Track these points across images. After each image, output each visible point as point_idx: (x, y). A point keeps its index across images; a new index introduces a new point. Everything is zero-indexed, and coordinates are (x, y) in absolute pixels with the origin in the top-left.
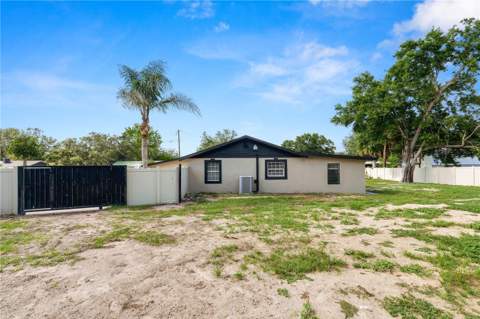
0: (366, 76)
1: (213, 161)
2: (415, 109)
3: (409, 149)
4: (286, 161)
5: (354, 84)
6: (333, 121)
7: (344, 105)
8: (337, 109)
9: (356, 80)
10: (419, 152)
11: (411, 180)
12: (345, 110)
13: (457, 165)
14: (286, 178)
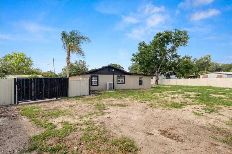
0: (143, 43)
1: (95, 76)
2: (159, 57)
3: (157, 72)
4: (124, 76)
5: (139, 46)
6: (131, 60)
7: (136, 54)
8: (133, 55)
9: (140, 44)
10: (160, 73)
11: (158, 84)
12: (136, 56)
13: (170, 78)
14: (124, 83)
